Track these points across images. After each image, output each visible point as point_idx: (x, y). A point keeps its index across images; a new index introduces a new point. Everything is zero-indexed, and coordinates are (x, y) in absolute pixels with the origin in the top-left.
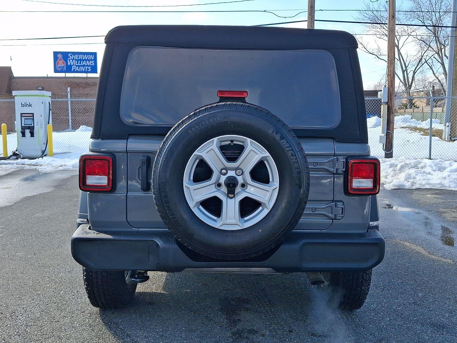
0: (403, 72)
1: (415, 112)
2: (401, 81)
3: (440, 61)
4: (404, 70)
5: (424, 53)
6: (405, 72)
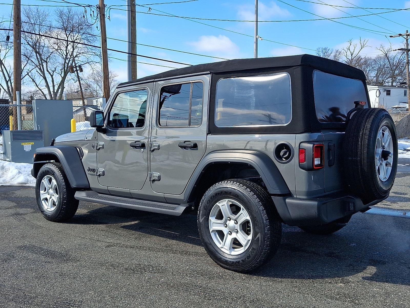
0: (7, 82)
1: (25, 119)
2: (5, 90)
3: (42, 75)
4: (7, 80)
5: (24, 67)
6: (9, 81)
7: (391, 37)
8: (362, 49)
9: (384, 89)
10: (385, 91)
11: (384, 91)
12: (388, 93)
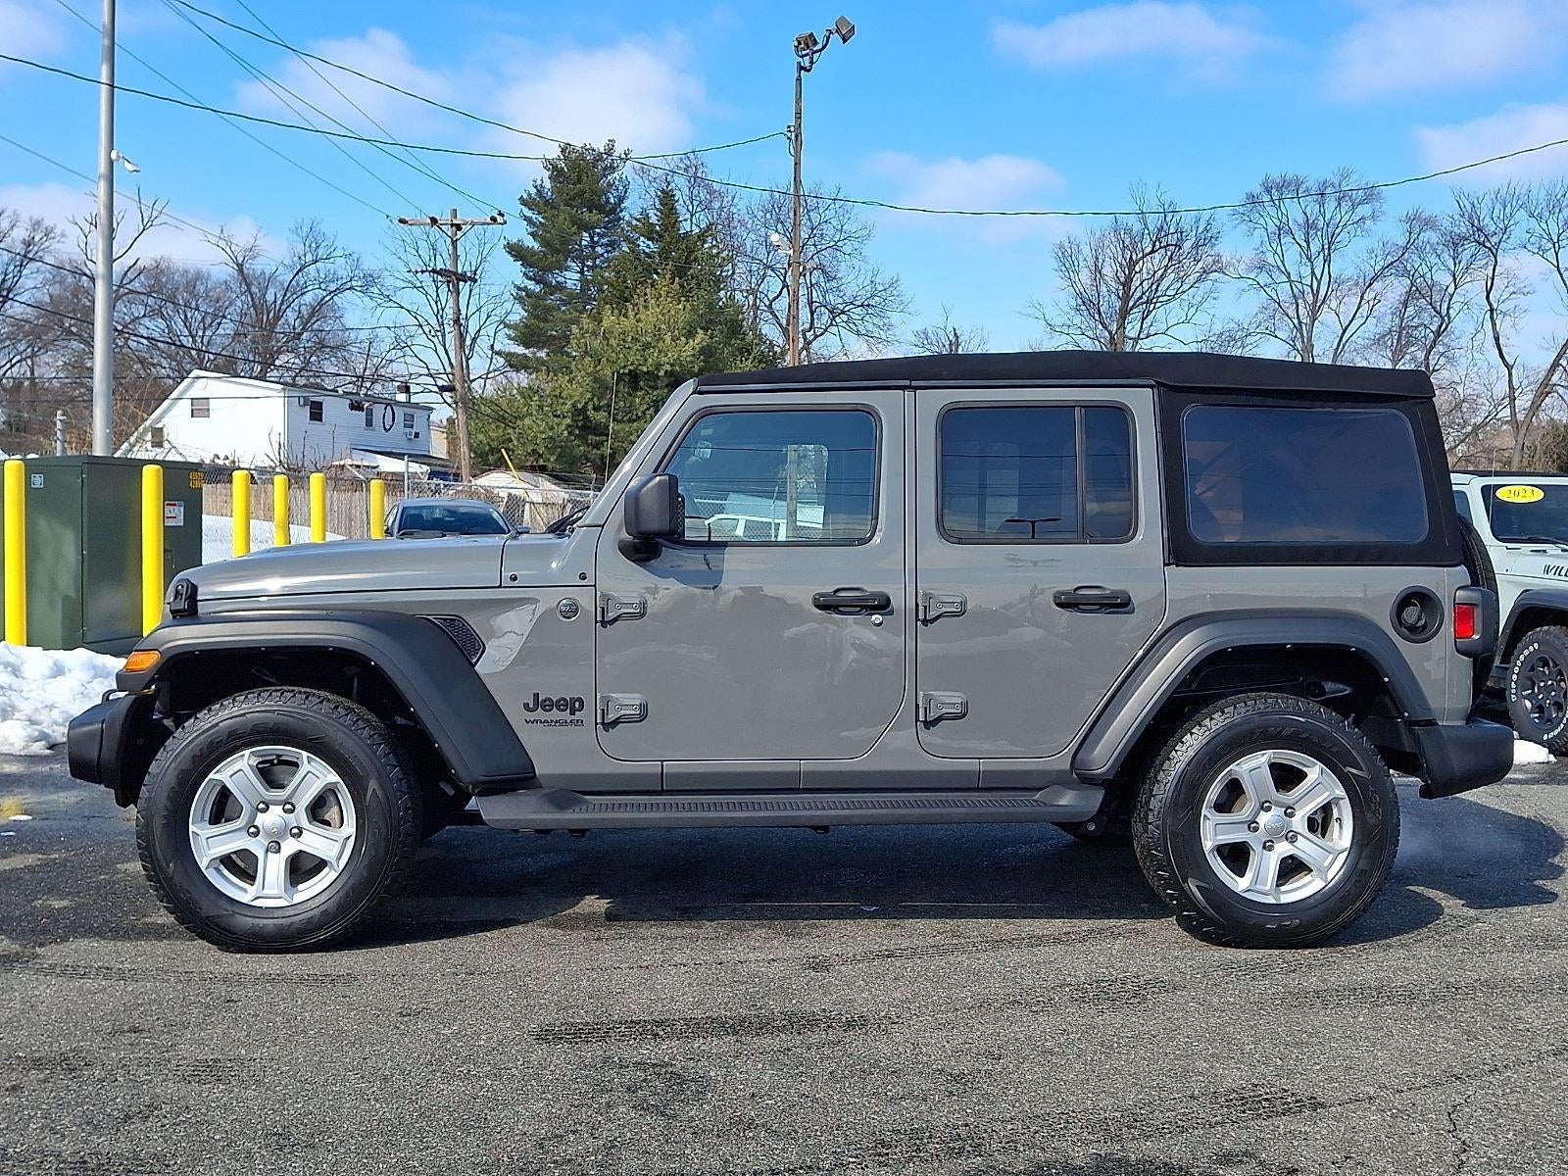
7: (402, 221)
8: (144, 230)
9: (302, 399)
10: (305, 405)
11: (302, 403)
12: (316, 412)
